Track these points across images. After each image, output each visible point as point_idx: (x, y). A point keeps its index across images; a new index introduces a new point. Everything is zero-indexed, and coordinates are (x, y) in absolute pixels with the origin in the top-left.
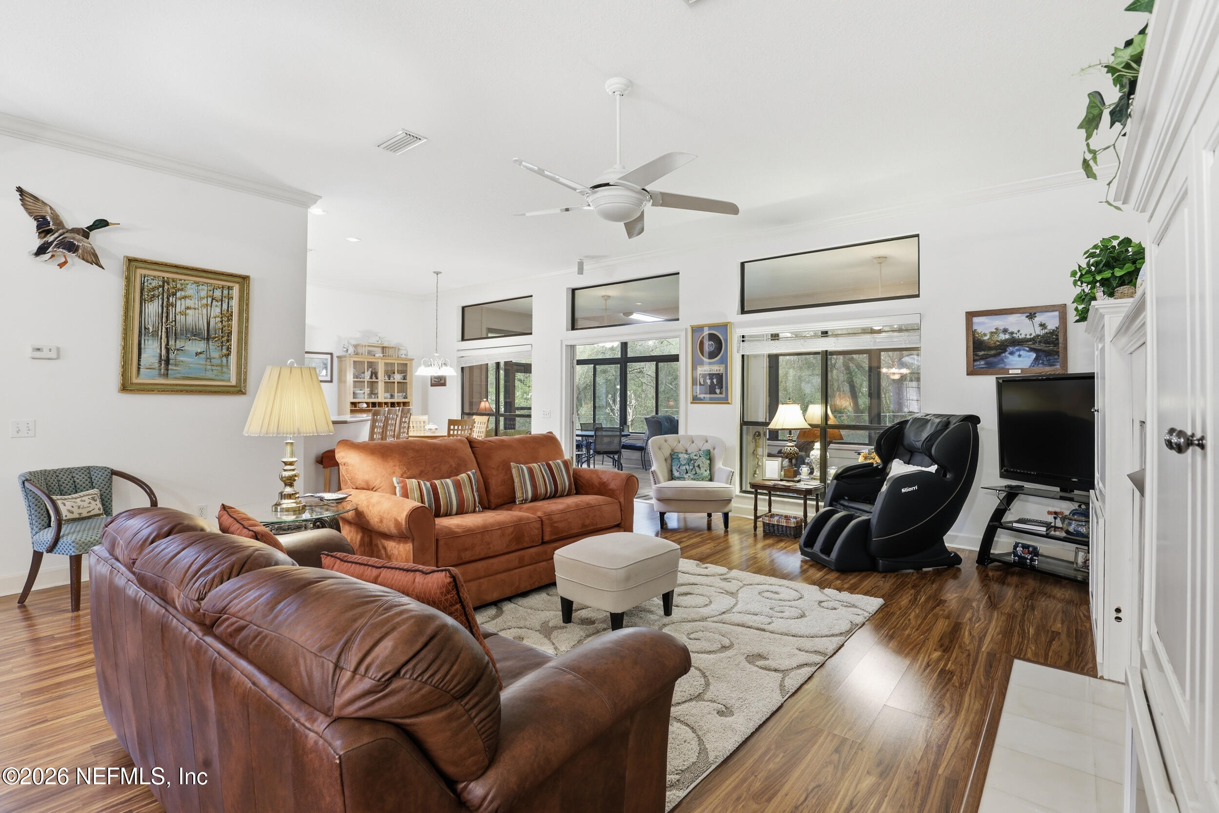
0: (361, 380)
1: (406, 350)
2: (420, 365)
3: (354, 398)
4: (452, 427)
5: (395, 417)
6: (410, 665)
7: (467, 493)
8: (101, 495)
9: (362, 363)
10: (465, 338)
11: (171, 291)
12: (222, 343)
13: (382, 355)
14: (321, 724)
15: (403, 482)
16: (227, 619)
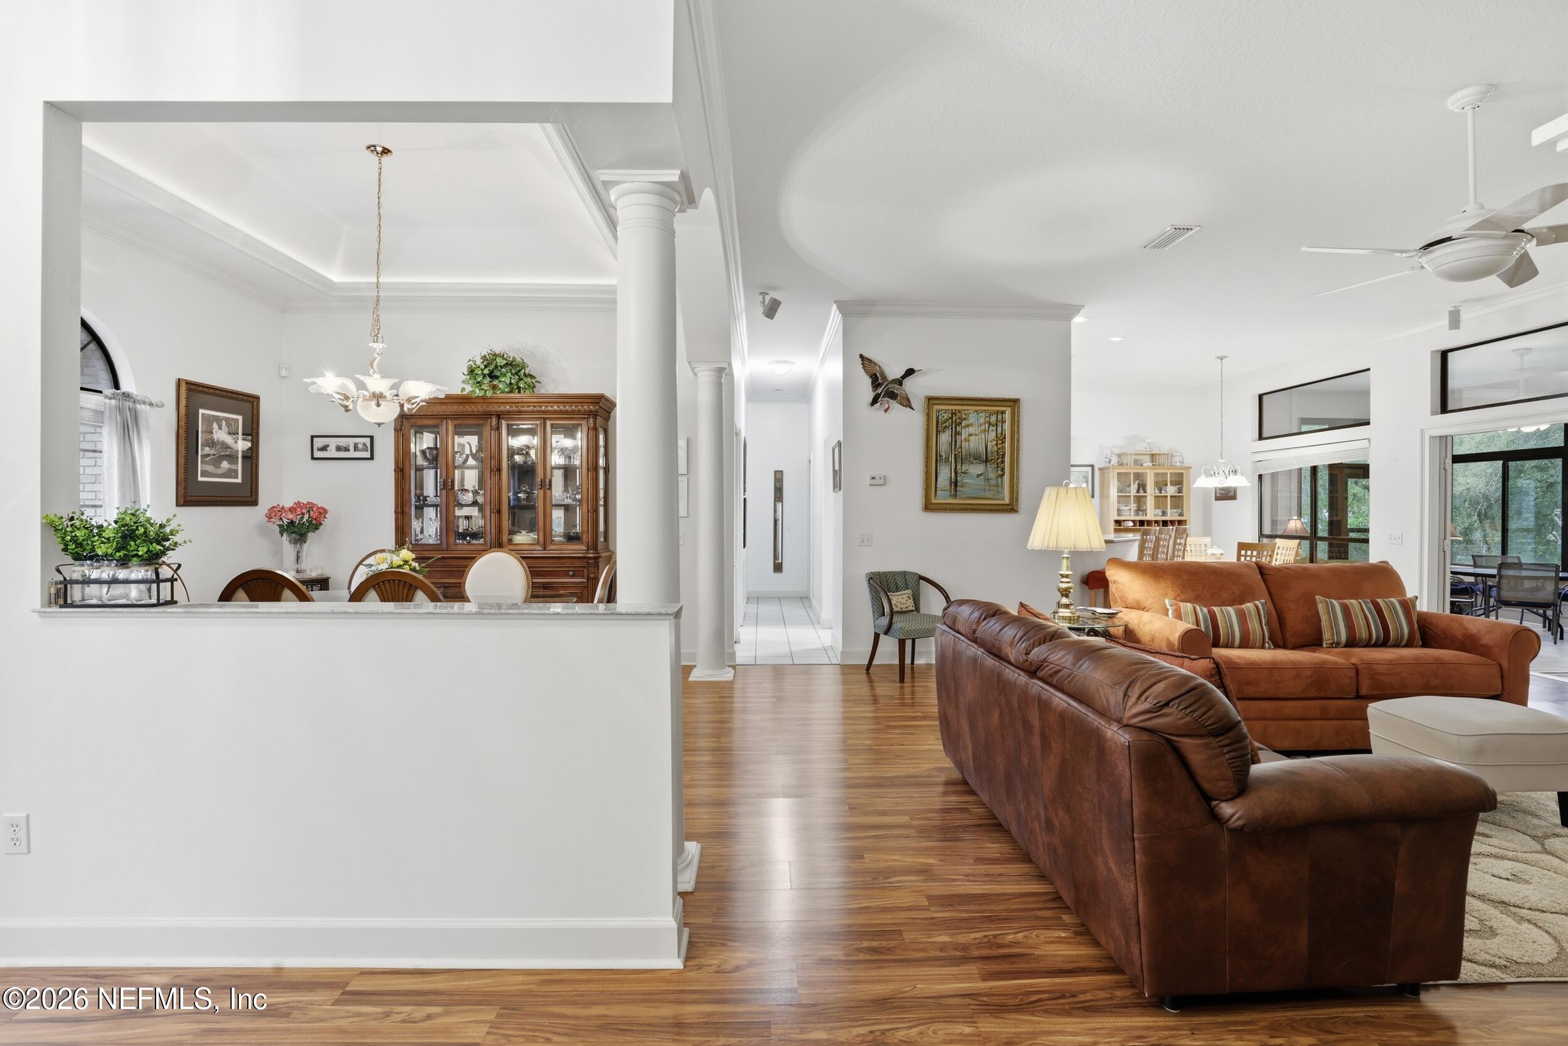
0: (1127, 494)
1: (1182, 456)
2: (1199, 476)
3: (1118, 515)
4: (1243, 552)
5: (1168, 538)
6: (1177, 701)
7: (1254, 625)
8: (913, 595)
9: (1127, 474)
10: (1265, 435)
11: (958, 421)
12: (998, 464)
13: (1151, 464)
14: (1114, 727)
15: (1176, 605)
16: (1048, 666)
